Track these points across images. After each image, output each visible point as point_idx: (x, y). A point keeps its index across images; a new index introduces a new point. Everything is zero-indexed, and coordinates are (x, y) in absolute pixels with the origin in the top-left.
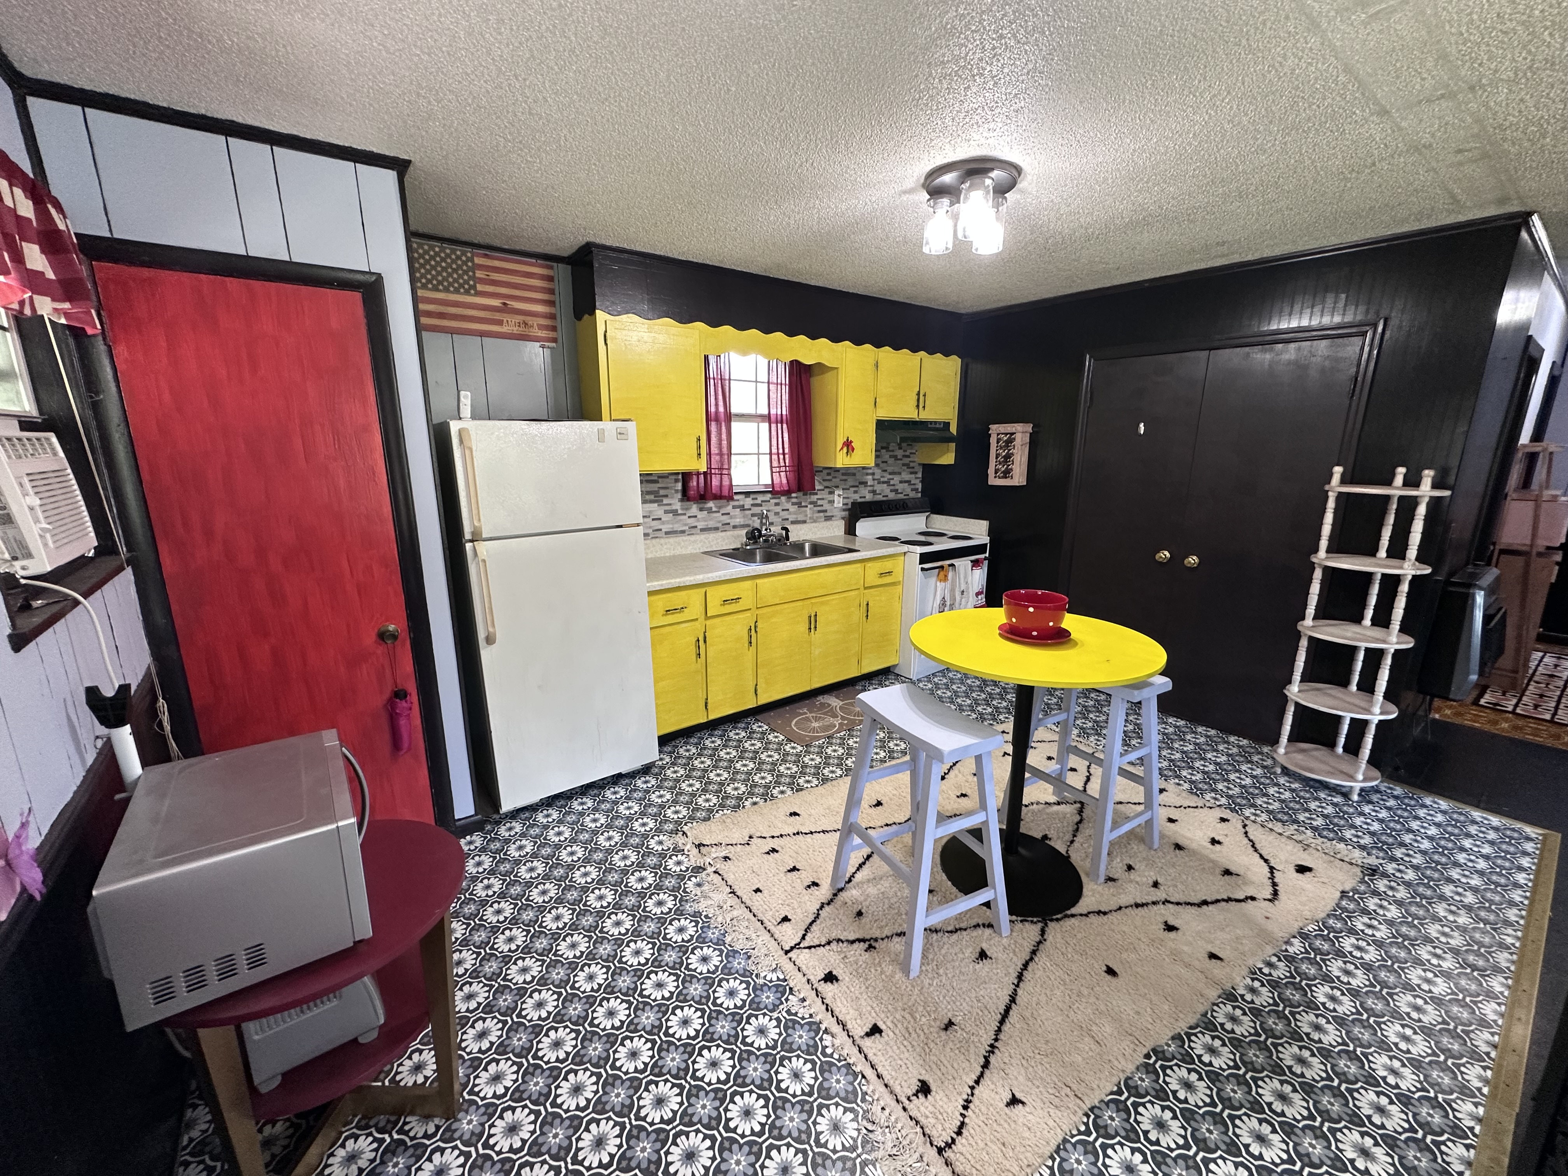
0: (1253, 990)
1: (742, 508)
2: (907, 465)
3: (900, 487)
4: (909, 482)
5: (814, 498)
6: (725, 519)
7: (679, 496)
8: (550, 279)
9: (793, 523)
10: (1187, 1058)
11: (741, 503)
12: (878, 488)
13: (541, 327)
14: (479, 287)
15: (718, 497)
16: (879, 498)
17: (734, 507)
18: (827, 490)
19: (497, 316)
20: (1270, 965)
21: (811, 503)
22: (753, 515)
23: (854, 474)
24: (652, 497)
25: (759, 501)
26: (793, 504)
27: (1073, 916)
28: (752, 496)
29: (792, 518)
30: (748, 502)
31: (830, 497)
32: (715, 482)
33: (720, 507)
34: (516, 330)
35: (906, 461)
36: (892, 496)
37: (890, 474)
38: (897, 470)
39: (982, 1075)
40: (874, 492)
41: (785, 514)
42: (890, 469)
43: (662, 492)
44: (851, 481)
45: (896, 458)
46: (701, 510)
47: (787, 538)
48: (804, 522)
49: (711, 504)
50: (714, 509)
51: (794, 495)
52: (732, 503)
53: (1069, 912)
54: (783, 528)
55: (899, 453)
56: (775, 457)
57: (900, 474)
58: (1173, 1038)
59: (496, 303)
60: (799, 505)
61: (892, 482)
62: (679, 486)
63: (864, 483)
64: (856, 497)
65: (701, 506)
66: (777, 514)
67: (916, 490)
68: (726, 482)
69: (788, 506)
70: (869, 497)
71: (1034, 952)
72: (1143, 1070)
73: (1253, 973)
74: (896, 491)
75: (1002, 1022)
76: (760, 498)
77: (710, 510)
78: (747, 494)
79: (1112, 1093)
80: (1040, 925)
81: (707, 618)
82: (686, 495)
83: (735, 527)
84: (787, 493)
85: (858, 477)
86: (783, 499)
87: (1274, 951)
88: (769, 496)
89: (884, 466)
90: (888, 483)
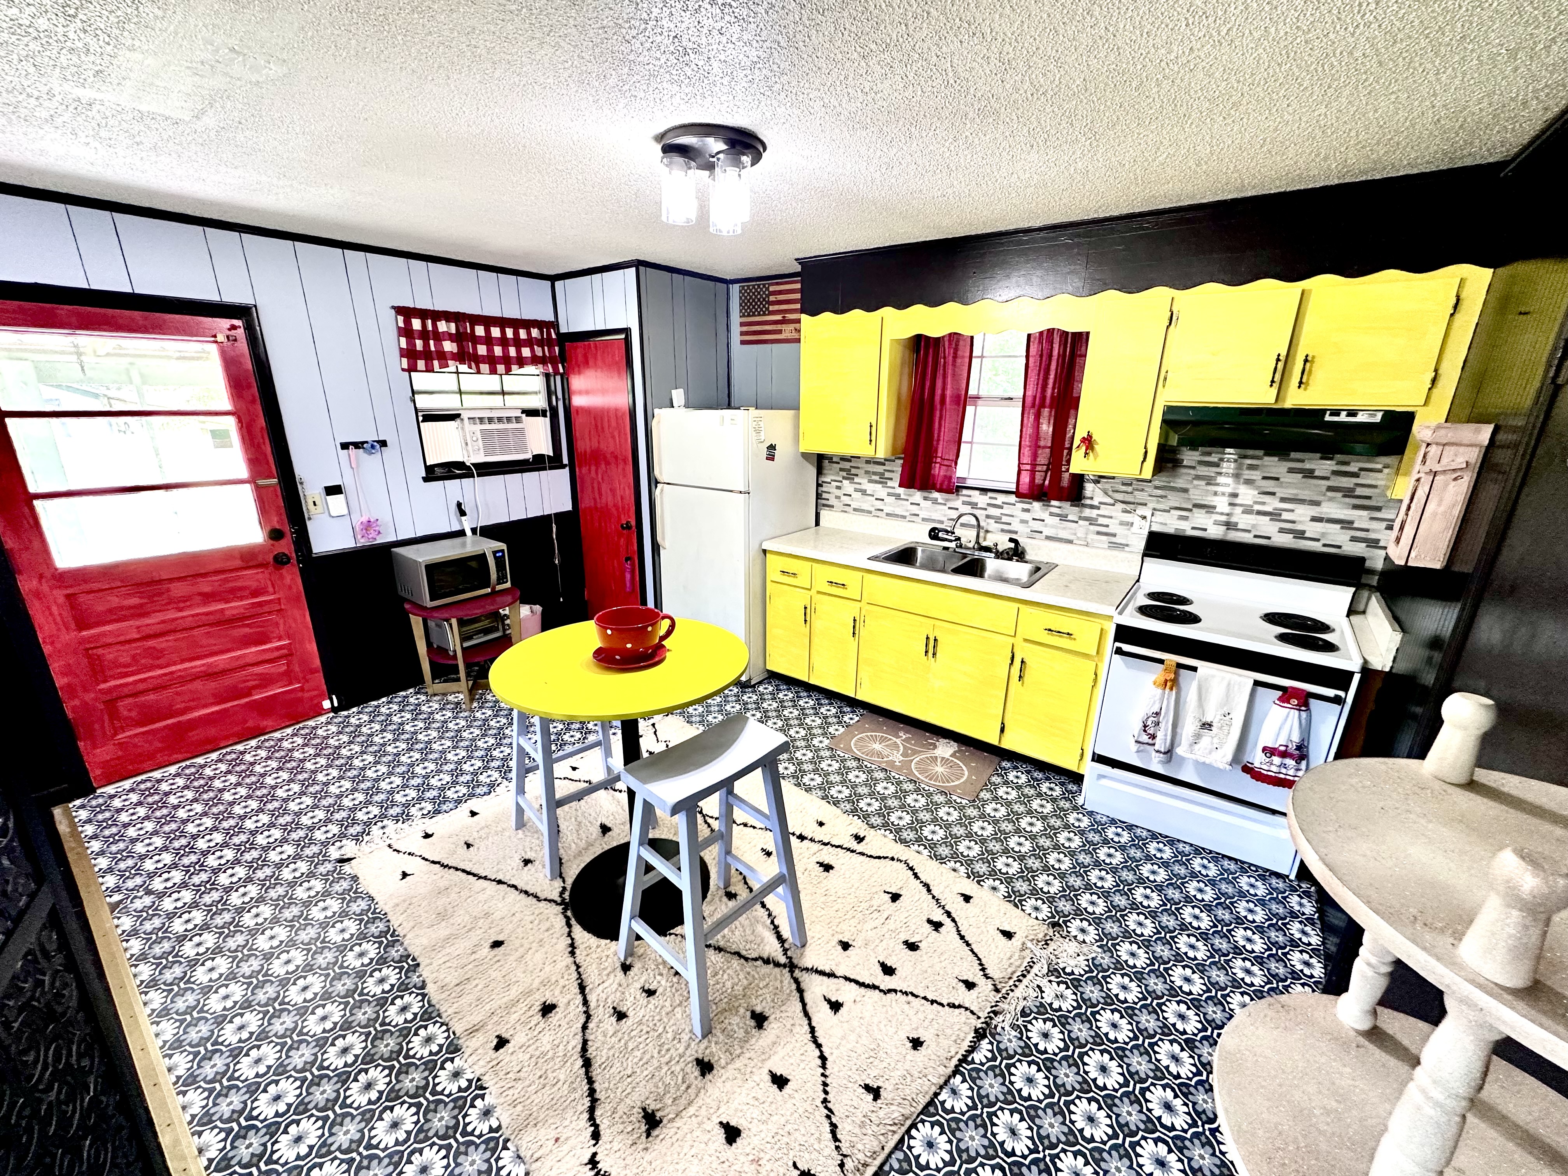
0: (456, 1075)
1: (976, 506)
2: (1348, 493)
3: (1313, 529)
4: (1346, 524)
5: (1087, 512)
10: (404, 988)
11: (973, 500)
12: (1243, 520)
14: (771, 308)
15: (944, 488)
16: (1247, 538)
17: (963, 503)
18: (1117, 506)
19: (779, 327)
20: (487, 1113)
21: (1086, 519)
24: (877, 478)
25: (998, 502)
26: (1051, 514)
27: (569, 925)
28: (990, 494)
29: (1046, 532)
30: (982, 500)
31: (1127, 517)
33: (947, 500)
35: (1347, 482)
37: (1283, 500)
38: (1305, 494)
39: (427, 860)
40: (1229, 525)
41: (1037, 526)
42: (1281, 492)
43: (887, 475)
44: (1172, 500)
46: (925, 499)
48: (1070, 542)
49: (936, 495)
50: (940, 501)
51: (1052, 502)
52: (960, 498)
53: (573, 922)
54: (1011, 540)
55: (1324, 467)
57: (1317, 503)
58: (424, 981)
59: (778, 317)
60: (1064, 517)
61: (1285, 516)
63: (1209, 508)
65: (926, 494)
66: (1022, 522)
68: (947, 475)
69: (1045, 515)
70: (1215, 532)
71: (526, 892)
72: (405, 953)
73: (479, 1086)
74: (1300, 535)
75: (464, 871)
76: (1001, 498)
77: (935, 502)
78: (984, 491)
79: (394, 931)
80: (559, 900)
84: (1041, 497)
86: (1037, 505)
87: (504, 1126)
88: (1012, 498)
89: (1269, 485)
90: (1274, 516)
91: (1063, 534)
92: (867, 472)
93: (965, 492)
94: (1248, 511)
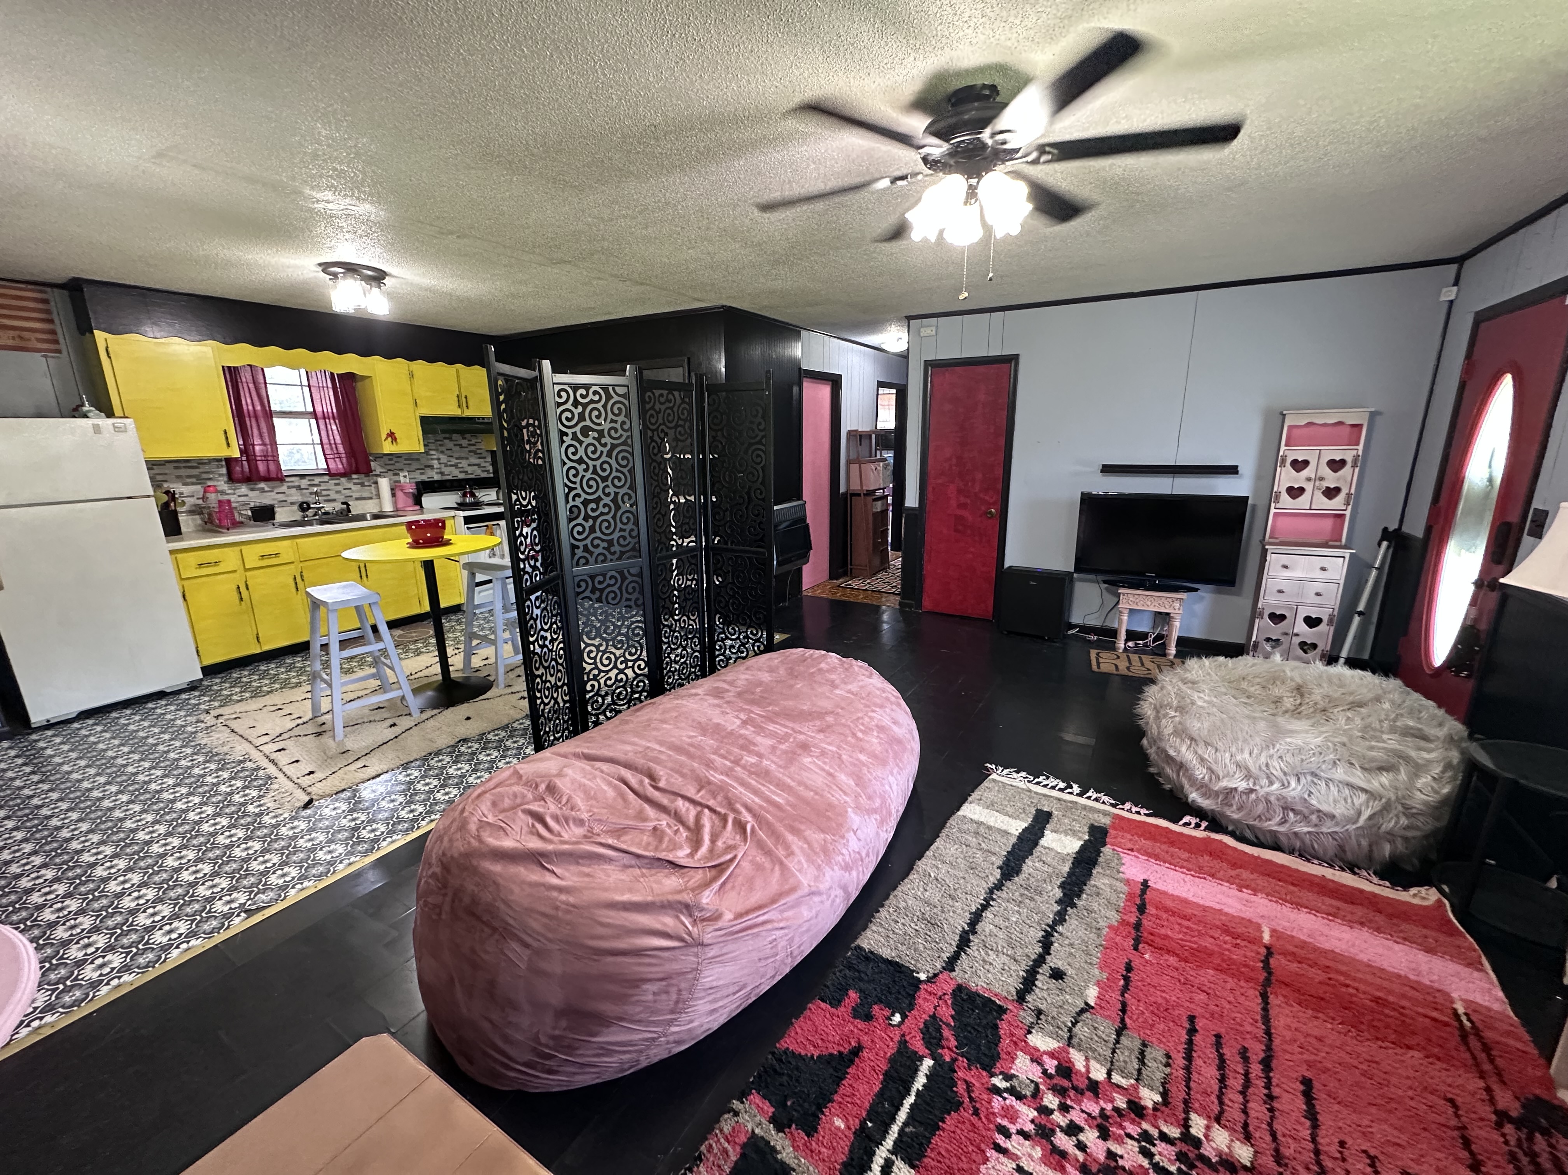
1: (299, 488)
2: (475, 452)
3: (470, 469)
4: (478, 465)
6: (281, 497)
7: (226, 479)
8: (45, 301)
9: (357, 499)
11: (297, 484)
12: (446, 470)
13: (38, 340)
15: (267, 479)
16: (447, 477)
17: (289, 487)
18: (390, 473)
21: (374, 483)
22: (311, 494)
23: (418, 460)
24: (194, 480)
25: (316, 482)
26: (355, 484)
28: (307, 478)
29: (355, 495)
30: (304, 483)
31: (396, 478)
32: (262, 467)
33: (273, 488)
34: (10, 342)
35: (473, 448)
36: (462, 476)
37: (456, 459)
38: (463, 455)
39: (354, 762)
40: (442, 473)
41: (347, 492)
42: (455, 455)
44: (415, 465)
45: (461, 446)
46: (252, 490)
47: (349, 511)
48: (371, 498)
49: (262, 485)
50: (266, 489)
51: (354, 476)
52: (286, 484)
54: (343, 503)
55: (465, 443)
56: (326, 446)
60: (362, 485)
61: (460, 465)
62: (224, 471)
63: (431, 467)
64: (424, 478)
65: (251, 486)
66: (338, 492)
67: (488, 471)
68: (272, 467)
69: (349, 485)
70: (437, 477)
71: (427, 719)
74: (466, 472)
76: (317, 480)
77: (262, 490)
78: (302, 476)
80: (441, 710)
81: (246, 570)
82: (231, 478)
83: (292, 503)
84: (345, 475)
85: (424, 461)
86: (343, 480)
88: (326, 478)
89: (449, 452)
90: (456, 466)
91: (365, 495)
92: (179, 477)
93: (287, 479)
94: (446, 466)
